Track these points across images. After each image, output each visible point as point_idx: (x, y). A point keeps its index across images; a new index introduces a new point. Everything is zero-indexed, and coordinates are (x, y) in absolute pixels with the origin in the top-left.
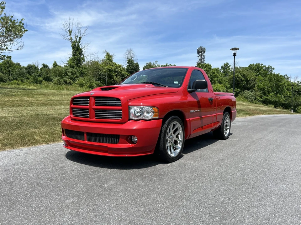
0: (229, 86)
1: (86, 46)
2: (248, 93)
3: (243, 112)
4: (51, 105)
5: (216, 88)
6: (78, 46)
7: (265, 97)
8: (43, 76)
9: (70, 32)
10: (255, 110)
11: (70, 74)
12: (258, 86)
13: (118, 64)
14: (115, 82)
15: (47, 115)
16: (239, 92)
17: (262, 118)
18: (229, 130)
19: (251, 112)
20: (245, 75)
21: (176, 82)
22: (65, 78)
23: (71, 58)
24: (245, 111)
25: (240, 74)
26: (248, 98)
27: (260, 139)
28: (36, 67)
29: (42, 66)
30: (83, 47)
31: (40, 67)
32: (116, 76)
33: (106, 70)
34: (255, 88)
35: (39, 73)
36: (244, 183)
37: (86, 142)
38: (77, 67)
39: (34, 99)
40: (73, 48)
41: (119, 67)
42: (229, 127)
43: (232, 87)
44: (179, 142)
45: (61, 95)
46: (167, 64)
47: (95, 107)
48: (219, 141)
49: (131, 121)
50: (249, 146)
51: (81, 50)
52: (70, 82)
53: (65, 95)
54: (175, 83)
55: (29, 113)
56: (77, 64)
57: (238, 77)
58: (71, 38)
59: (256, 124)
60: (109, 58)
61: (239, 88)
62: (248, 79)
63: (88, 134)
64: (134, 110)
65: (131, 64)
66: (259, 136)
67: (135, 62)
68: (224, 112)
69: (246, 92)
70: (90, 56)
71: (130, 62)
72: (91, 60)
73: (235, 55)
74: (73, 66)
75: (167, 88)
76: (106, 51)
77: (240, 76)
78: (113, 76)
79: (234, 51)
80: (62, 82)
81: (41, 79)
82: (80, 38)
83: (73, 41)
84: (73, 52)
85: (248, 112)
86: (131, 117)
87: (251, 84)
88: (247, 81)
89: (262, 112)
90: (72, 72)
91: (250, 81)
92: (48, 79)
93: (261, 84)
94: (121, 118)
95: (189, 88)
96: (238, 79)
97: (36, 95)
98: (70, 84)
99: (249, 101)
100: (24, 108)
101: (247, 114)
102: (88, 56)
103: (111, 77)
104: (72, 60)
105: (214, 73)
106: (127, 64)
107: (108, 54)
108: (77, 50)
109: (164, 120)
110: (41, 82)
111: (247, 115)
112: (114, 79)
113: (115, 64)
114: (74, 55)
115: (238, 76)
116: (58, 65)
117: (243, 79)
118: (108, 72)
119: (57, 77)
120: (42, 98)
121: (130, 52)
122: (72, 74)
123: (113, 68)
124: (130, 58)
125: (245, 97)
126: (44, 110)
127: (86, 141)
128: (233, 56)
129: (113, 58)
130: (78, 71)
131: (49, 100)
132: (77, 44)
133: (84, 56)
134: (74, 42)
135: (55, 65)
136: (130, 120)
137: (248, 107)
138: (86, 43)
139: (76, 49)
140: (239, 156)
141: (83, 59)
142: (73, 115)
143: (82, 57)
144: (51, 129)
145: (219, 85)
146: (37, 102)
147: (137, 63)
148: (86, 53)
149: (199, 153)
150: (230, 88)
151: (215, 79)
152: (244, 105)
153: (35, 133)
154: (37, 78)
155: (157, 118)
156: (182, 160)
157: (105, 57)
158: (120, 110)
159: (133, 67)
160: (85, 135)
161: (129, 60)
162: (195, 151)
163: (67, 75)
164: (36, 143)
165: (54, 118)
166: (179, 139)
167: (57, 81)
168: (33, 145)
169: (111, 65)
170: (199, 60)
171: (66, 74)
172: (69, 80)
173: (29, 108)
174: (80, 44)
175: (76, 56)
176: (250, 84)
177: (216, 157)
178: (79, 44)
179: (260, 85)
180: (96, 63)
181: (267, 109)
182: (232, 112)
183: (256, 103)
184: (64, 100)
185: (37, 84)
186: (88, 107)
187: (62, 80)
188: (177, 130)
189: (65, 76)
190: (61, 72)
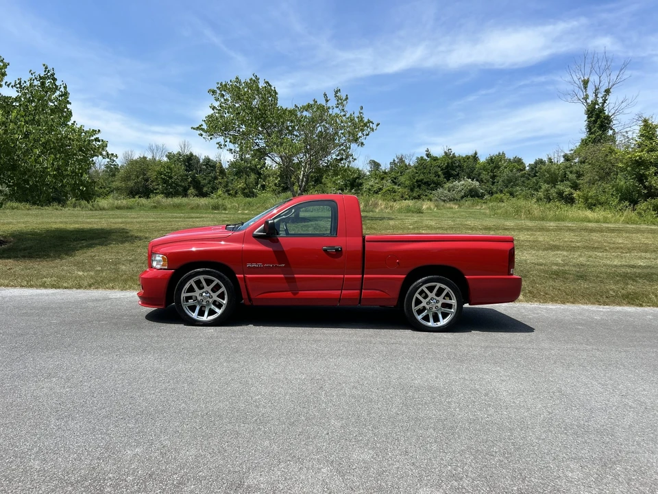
6: (602, 110)
9: (586, 83)
11: (573, 177)
22: (560, 187)
23: (584, 140)
40: (588, 118)
42: (453, 310)
58: (587, 95)
76: (641, 117)
80: (553, 194)
82: (608, 91)
83: (589, 101)
84: (589, 125)
98: (570, 200)
103: (640, 178)
104: (584, 144)
107: (645, 121)
108: (598, 120)
114: (589, 132)
119: (545, 185)
132: (597, 107)
133: (614, 133)
134: (592, 101)
139: (594, 119)
141: (613, 139)
143: (608, 134)
148: (620, 124)
155: (166, 267)
157: (639, 130)
163: (568, 179)
171: (565, 178)
172: (567, 190)
174: (605, 105)
175: (592, 136)
178: (603, 106)
182: (469, 277)
187: (553, 191)
188: (219, 287)
189: (562, 181)
190: (555, 174)
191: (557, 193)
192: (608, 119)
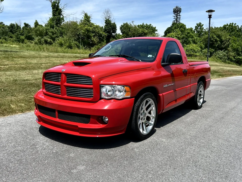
0: (203, 46)
1: (65, 6)
2: (221, 53)
3: (217, 74)
4: (30, 69)
5: (190, 48)
6: (58, 6)
7: (238, 57)
8: (25, 35)
10: (229, 71)
11: (50, 34)
12: (232, 46)
13: (95, 25)
14: (92, 42)
15: (25, 81)
16: (213, 52)
17: (235, 81)
18: (202, 99)
19: (224, 73)
20: (219, 35)
21: (150, 56)
22: (45, 38)
23: (51, 18)
24: (219, 72)
25: (215, 35)
26: (221, 58)
27: (234, 108)
28: (18, 26)
29: (24, 25)
30: (62, 7)
31: (22, 26)
32: (94, 36)
33: (84, 31)
34: (229, 49)
35: (21, 31)
36: (218, 170)
37: (58, 120)
38: (57, 27)
39: (13, 63)
40: (53, 8)
41: (97, 28)
42: (202, 96)
43: (206, 47)
44: (151, 118)
45: (40, 57)
46: (143, 23)
47: (66, 84)
48: (193, 110)
49: (102, 100)
50: (223, 118)
51: (60, 10)
52: (51, 42)
53: (43, 58)
54: (148, 56)
55: (8, 78)
56: (57, 24)
57: (213, 38)
59: (229, 88)
60: (87, 18)
61: (213, 47)
62: (222, 39)
63: (60, 112)
64: (106, 90)
65: (109, 24)
66: (232, 104)
67: (112, 22)
68: (198, 83)
69: (219, 53)
70: (69, 16)
71: (108, 22)
72: (70, 20)
73: (210, 17)
74: (53, 26)
75: (140, 64)
76: (84, 12)
77: (215, 36)
78: (90, 36)
79: (210, 14)
80: (42, 41)
81: (23, 37)
83: (52, 1)
84: (53, 12)
85: (221, 74)
86: (103, 96)
87: (226, 45)
88: (222, 41)
89: (235, 73)
90: (52, 32)
91: (224, 41)
92: (30, 38)
93: (235, 44)
94: (92, 96)
95: (163, 62)
96: (212, 39)
97: (16, 58)
98: (50, 44)
99: (222, 61)
100: (3, 72)
101: (220, 75)
102: (67, 16)
103: (89, 37)
104: (52, 20)
105: (188, 33)
106: (105, 24)
107: (86, 14)
108: (57, 10)
109: (137, 98)
110: (23, 41)
111: (221, 77)
112: (92, 39)
113: (93, 24)
114: (54, 15)
115: (212, 36)
116: (39, 24)
117: (218, 39)
118: (86, 33)
119: (39, 37)
120: (21, 61)
121: (108, 12)
122: (53, 34)
123: (91, 28)
124: (108, 18)
125: (218, 57)
126: (22, 75)
127: (57, 118)
128: (209, 18)
129: (91, 19)
130: (58, 31)
131: (28, 64)
132: (56, 4)
133: (63, 16)
134: (54, 2)
135: (36, 24)
136: (101, 98)
137: (222, 67)
138: (66, 3)
140: (212, 132)
141: (63, 19)
142: (46, 90)
143: (61, 17)
144: (27, 96)
145: (194, 45)
146: (16, 65)
147: (114, 23)
148: (65, 14)
149: (171, 127)
150: (205, 48)
151: (190, 39)
152: (218, 66)
153: (11, 101)
154: (20, 37)
155: (129, 96)
156: (154, 136)
157: (83, 17)
158: (91, 89)
159: (111, 26)
160: (56, 112)
161: (107, 20)
162: (168, 125)
164: (13, 112)
165: (32, 84)
166: (152, 115)
167: (38, 41)
168: (8, 115)
169: (89, 26)
170: (175, 20)
171: (47, 34)
172: (49, 40)
173: (8, 73)
174: (59, 4)
175: (55, 17)
176: (224, 44)
177: (189, 133)
179: (234, 46)
180: (75, 24)
181: (240, 69)
182: (207, 80)
183: (229, 64)
184: (42, 64)
185: (19, 43)
186: (59, 83)
187: (42, 40)
188: (150, 106)
189: (45, 35)
190: (41, 32)
191: (44, 41)
192: (61, 11)
